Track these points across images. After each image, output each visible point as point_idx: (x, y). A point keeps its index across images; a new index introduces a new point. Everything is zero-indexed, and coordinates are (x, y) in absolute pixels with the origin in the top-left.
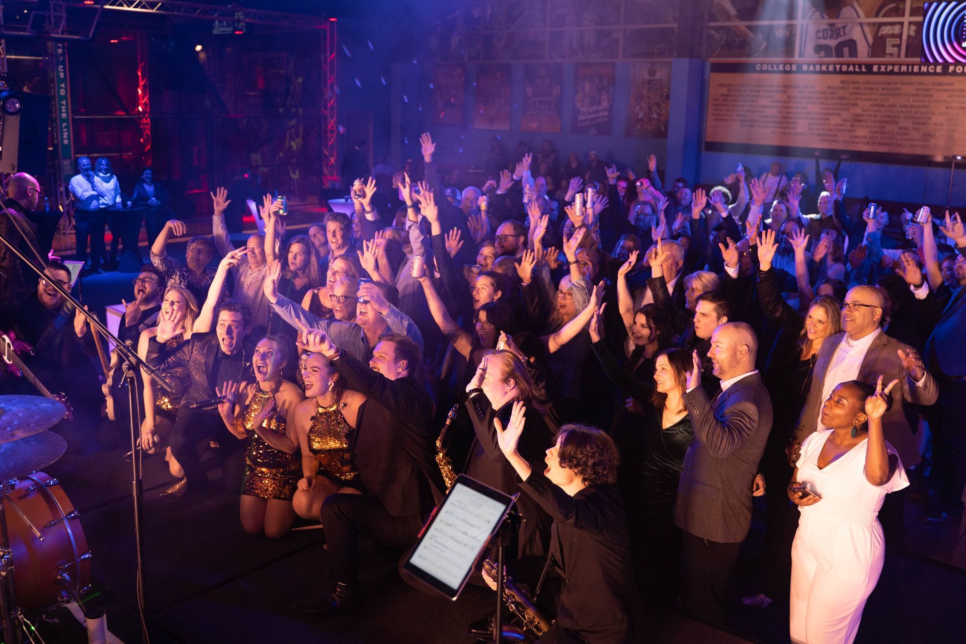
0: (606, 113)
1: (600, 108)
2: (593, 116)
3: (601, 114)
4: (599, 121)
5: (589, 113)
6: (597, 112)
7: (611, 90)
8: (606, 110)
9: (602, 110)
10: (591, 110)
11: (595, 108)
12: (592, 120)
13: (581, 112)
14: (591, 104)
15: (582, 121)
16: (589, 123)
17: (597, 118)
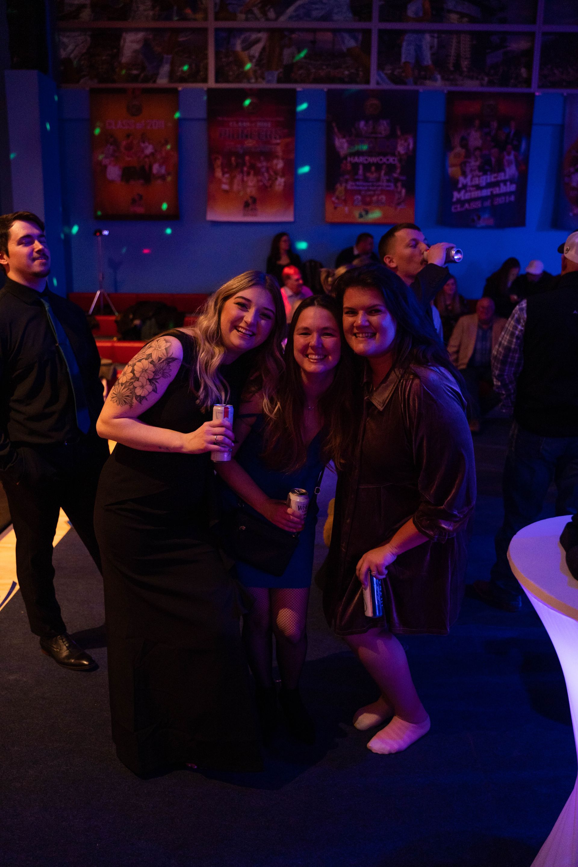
0: (512, 188)
1: (502, 176)
2: (486, 193)
3: (503, 189)
4: (499, 201)
5: (478, 187)
6: (496, 184)
7: (524, 145)
8: (512, 181)
9: (505, 182)
10: (483, 181)
11: (491, 178)
12: (483, 199)
13: (460, 186)
14: (484, 169)
15: (461, 202)
16: (479, 204)
17: (492, 197)
